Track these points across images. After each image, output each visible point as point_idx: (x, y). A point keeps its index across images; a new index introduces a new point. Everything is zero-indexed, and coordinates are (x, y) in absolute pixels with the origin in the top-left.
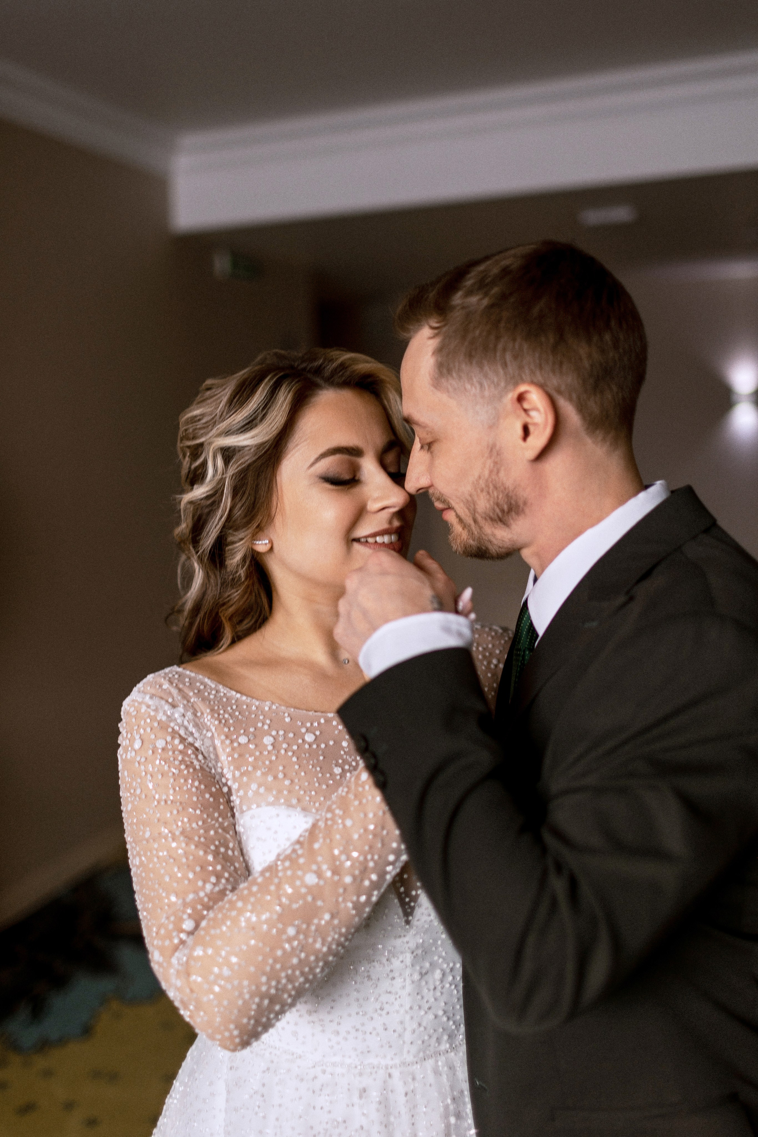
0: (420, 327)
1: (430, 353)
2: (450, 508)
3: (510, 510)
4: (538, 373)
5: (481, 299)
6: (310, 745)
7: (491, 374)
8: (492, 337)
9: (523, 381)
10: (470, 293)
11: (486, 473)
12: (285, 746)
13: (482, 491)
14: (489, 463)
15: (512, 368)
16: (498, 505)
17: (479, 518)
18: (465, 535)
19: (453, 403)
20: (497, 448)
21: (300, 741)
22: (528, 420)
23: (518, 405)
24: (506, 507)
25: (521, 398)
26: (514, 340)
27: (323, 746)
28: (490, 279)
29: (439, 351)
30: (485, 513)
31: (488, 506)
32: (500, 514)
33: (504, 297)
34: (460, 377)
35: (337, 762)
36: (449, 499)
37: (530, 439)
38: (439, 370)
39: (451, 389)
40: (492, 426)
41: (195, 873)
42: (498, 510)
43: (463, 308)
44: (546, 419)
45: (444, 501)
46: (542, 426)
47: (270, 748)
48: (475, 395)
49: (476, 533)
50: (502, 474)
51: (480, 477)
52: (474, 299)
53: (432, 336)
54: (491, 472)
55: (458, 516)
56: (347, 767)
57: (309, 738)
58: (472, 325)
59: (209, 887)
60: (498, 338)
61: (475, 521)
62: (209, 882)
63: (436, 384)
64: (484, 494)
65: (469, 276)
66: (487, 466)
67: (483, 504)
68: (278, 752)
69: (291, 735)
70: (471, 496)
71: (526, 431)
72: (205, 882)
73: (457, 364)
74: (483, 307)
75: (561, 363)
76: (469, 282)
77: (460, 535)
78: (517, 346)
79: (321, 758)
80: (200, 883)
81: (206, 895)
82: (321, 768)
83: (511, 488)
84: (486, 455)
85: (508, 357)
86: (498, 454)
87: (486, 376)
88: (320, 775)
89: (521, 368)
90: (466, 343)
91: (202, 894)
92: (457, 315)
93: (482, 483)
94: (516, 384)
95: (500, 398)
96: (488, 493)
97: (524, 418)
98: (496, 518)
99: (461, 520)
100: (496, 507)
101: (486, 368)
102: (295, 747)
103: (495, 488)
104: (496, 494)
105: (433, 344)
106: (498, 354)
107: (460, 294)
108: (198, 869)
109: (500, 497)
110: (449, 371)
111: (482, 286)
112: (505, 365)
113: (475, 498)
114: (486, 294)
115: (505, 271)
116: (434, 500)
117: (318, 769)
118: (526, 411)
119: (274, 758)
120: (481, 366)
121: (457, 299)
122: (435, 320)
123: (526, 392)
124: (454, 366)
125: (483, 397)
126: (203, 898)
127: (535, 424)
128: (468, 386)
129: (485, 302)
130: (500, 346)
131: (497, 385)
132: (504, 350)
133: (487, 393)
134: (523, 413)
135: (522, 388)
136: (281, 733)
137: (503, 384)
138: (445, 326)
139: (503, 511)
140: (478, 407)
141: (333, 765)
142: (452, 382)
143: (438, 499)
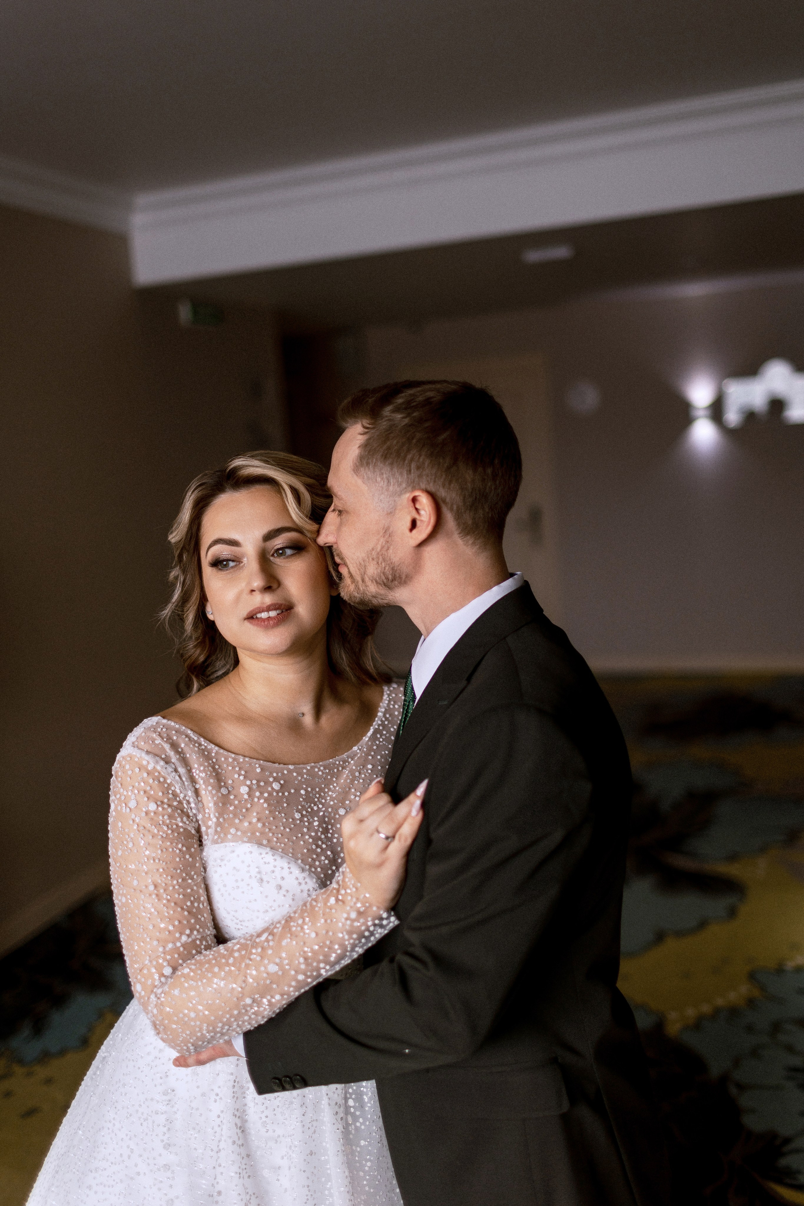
0: (355, 423)
1: (358, 446)
2: (346, 565)
3: (394, 579)
4: (431, 484)
5: (403, 418)
6: (278, 792)
7: (397, 475)
8: (405, 448)
9: (419, 487)
10: (397, 410)
11: (379, 548)
12: (258, 794)
13: (373, 559)
14: (382, 540)
15: (414, 474)
16: (384, 573)
17: (367, 579)
18: (352, 587)
19: (364, 488)
20: (391, 529)
21: (270, 789)
22: (417, 516)
23: (412, 504)
24: (390, 577)
25: (414, 500)
26: (421, 455)
27: (286, 794)
28: (414, 404)
29: (365, 446)
30: (373, 577)
31: (376, 572)
32: (385, 581)
33: (420, 421)
34: (374, 472)
35: (298, 808)
36: (346, 559)
37: (414, 531)
38: (361, 460)
39: (366, 477)
40: (391, 513)
41: (174, 926)
42: (384, 578)
43: (389, 420)
44: (430, 519)
45: (342, 559)
46: (426, 523)
47: (246, 797)
48: (382, 488)
49: (361, 589)
50: (391, 551)
51: (373, 549)
52: (399, 416)
53: (362, 433)
54: (382, 547)
55: (350, 572)
56: (304, 813)
57: (276, 786)
58: (392, 435)
59: (184, 938)
60: (409, 450)
61: (363, 581)
62: (185, 934)
63: (356, 470)
64: (375, 563)
65: (401, 395)
66: (380, 543)
67: (372, 570)
68: (253, 800)
69: (262, 784)
70: (364, 561)
71: (414, 524)
72: (181, 934)
73: (374, 460)
74: (404, 423)
75: (450, 482)
76: (400, 400)
77: (348, 587)
78: (421, 460)
79: (285, 805)
80: (177, 935)
81: (183, 945)
82: (285, 814)
83: (396, 564)
84: (381, 534)
85: (413, 465)
86: (390, 535)
87: (393, 475)
88: (284, 820)
89: (420, 476)
90: (385, 447)
91: (178, 944)
92: (384, 424)
93: (374, 553)
94: (414, 489)
95: (400, 494)
96: (378, 563)
97: (414, 514)
98: (381, 582)
99: (351, 576)
100: (382, 574)
101: (395, 470)
102: (266, 795)
103: (384, 560)
104: (383, 565)
105: (361, 439)
106: (406, 462)
107: (390, 408)
108: (176, 923)
109: (387, 568)
110: (368, 464)
111: (407, 408)
112: (409, 471)
113: (367, 564)
114: (409, 415)
115: (428, 401)
116: (335, 555)
117: (283, 815)
118: (417, 509)
119: (249, 806)
120: (391, 467)
121: (387, 411)
122: (368, 422)
123: (419, 496)
124: (372, 462)
125: (387, 490)
126: (179, 948)
127: (422, 521)
128: (379, 479)
129: (406, 421)
130: (409, 457)
131: (400, 485)
132: (412, 460)
133: (391, 488)
134: (414, 511)
135: (417, 493)
136: (254, 782)
137: (404, 485)
138: (374, 428)
139: (387, 579)
140: (382, 497)
141: (295, 811)
142: (368, 473)
143: (338, 555)
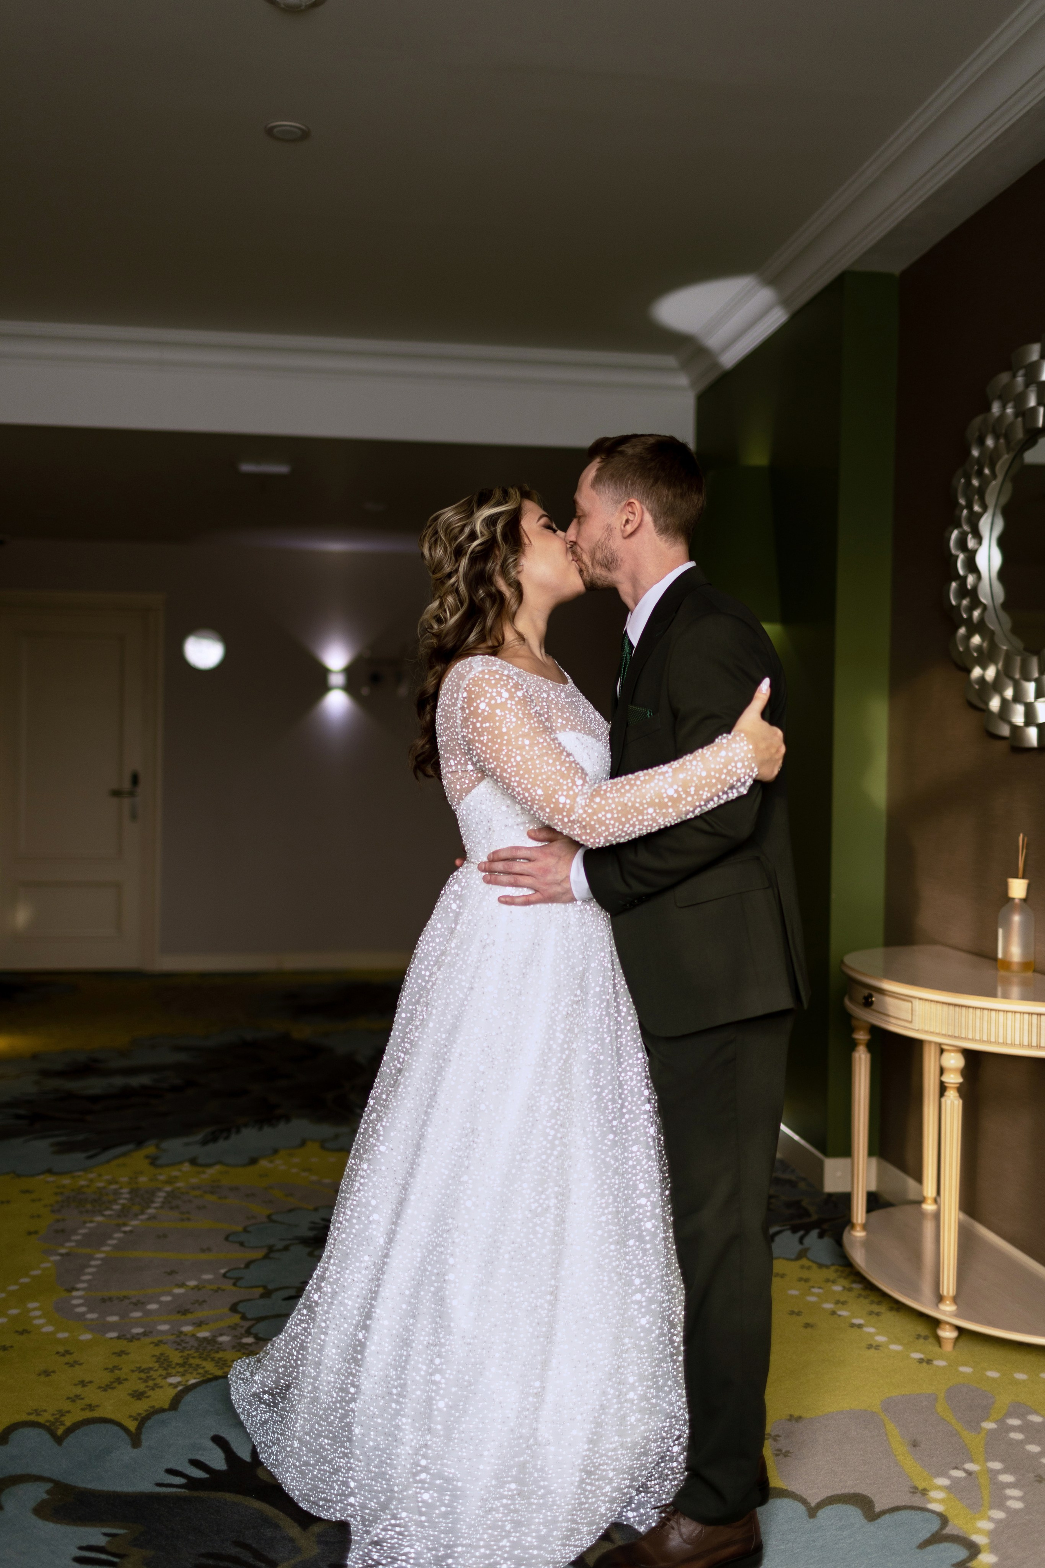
1: (595, 470)
3: (612, 562)
4: (640, 497)
7: (619, 489)
8: (625, 471)
9: (633, 497)
11: (603, 539)
13: (599, 548)
14: (606, 535)
15: (630, 489)
16: (606, 557)
17: (595, 564)
18: (585, 572)
19: (598, 498)
20: (612, 526)
22: (629, 518)
23: (627, 508)
24: (610, 560)
25: (629, 504)
26: (635, 476)
29: (600, 470)
30: (599, 561)
32: (607, 563)
34: (604, 486)
37: (627, 526)
38: (596, 479)
39: (598, 490)
40: (613, 515)
42: (606, 561)
44: (638, 519)
46: (634, 521)
48: (609, 497)
49: (591, 572)
50: (611, 541)
51: (600, 540)
53: (599, 462)
54: (606, 538)
60: (628, 472)
61: (593, 565)
63: (593, 486)
64: (600, 550)
66: (604, 536)
67: (600, 556)
70: (594, 550)
71: (627, 522)
73: (605, 479)
75: (652, 496)
78: (635, 479)
83: (614, 551)
84: (606, 529)
85: (629, 483)
86: (611, 530)
87: (616, 489)
89: (634, 490)
93: (600, 544)
94: (629, 498)
95: (620, 501)
96: (603, 551)
97: (628, 515)
98: (604, 565)
100: (605, 559)
101: (618, 485)
103: (606, 547)
104: (606, 552)
105: (598, 466)
106: (625, 480)
109: (608, 553)
110: (600, 481)
112: (627, 486)
113: (596, 552)
118: (630, 512)
120: (615, 482)
122: (604, 456)
123: (633, 503)
125: (612, 499)
127: (632, 520)
128: (607, 491)
130: (627, 476)
131: (620, 495)
132: (628, 479)
133: (614, 498)
134: (628, 513)
135: (632, 501)
137: (623, 496)
139: (608, 561)
140: (609, 503)
142: (600, 487)
